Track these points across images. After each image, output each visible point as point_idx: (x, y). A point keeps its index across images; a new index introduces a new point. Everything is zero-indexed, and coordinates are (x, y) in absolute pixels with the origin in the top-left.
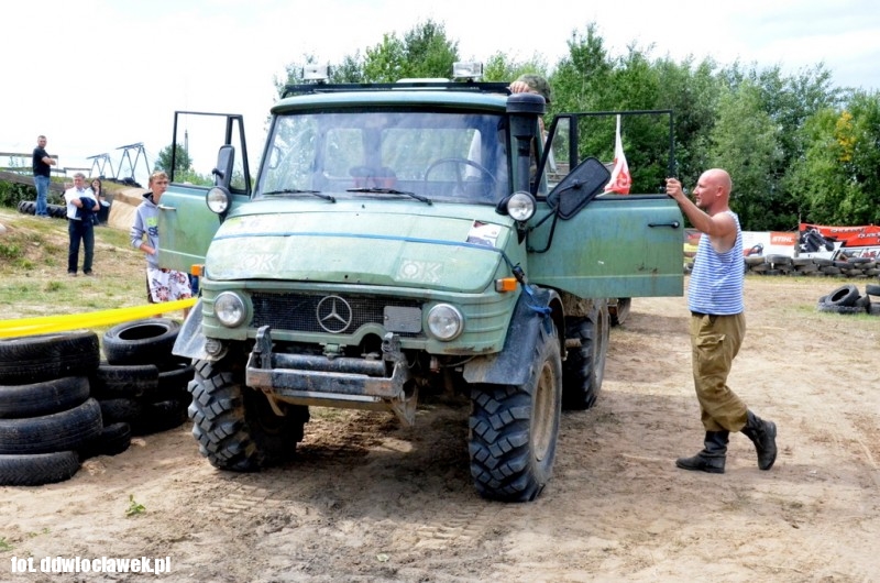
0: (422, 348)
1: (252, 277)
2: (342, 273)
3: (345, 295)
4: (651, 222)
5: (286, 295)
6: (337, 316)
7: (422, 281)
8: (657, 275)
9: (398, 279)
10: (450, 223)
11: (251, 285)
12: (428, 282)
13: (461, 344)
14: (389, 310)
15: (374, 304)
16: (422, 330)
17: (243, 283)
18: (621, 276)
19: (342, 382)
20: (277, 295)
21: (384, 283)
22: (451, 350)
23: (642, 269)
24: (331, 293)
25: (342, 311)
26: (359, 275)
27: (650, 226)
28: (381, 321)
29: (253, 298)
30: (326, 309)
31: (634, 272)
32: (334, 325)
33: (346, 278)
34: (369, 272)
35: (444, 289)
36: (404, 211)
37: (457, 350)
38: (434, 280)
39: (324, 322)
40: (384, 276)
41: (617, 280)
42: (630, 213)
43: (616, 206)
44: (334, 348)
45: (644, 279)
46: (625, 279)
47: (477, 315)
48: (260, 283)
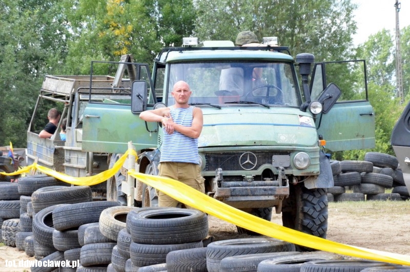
0: (291, 173)
1: (207, 145)
2: (252, 141)
3: (254, 151)
4: (361, 113)
5: (224, 154)
6: (250, 162)
7: (290, 143)
8: (364, 138)
9: (279, 142)
10: (287, 117)
11: (207, 149)
12: (292, 143)
13: (308, 171)
14: (275, 157)
15: (267, 155)
16: (290, 165)
17: (202, 149)
18: (349, 140)
19: (265, 190)
20: (219, 154)
21: (273, 144)
22: (304, 174)
23: (357, 136)
24: (246, 151)
25: (252, 159)
26: (260, 141)
27: (361, 115)
28: (271, 163)
29: (206, 156)
30: (244, 158)
31: (354, 137)
32: (248, 166)
33: (255, 144)
34: (265, 140)
35: (300, 146)
36: (260, 112)
37: (307, 173)
38: (295, 142)
39: (243, 165)
40: (272, 141)
41: (347, 142)
42: (352, 109)
43: (345, 106)
44: (250, 177)
45: (358, 140)
46: (351, 141)
47: (314, 157)
48: (211, 148)
